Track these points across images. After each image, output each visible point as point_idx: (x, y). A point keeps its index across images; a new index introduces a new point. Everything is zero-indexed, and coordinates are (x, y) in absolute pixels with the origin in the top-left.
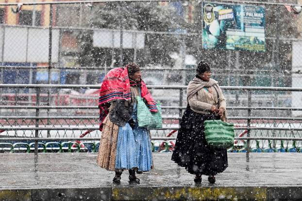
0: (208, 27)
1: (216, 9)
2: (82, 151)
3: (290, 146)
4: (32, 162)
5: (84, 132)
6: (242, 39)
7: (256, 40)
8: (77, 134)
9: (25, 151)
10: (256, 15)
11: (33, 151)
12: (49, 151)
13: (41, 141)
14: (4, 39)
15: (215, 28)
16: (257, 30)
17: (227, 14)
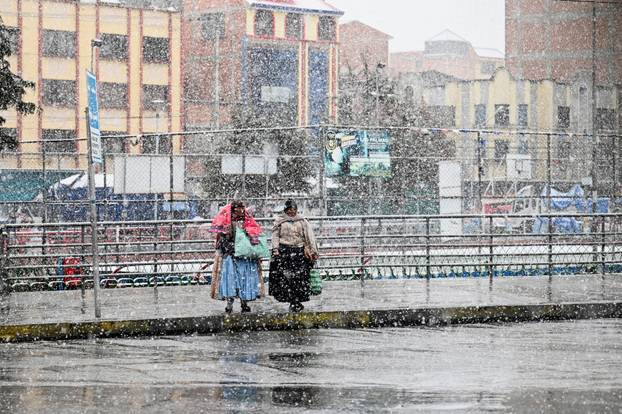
0: (330, 156)
1: (338, 136)
2: (201, 284)
3: (413, 273)
4: (152, 296)
5: (203, 265)
6: (366, 165)
7: (381, 166)
8: (197, 267)
9: (146, 286)
10: (380, 140)
11: (152, 286)
12: (169, 285)
13: (161, 275)
14: (125, 173)
15: (338, 155)
16: (381, 155)
17: (348, 141)
